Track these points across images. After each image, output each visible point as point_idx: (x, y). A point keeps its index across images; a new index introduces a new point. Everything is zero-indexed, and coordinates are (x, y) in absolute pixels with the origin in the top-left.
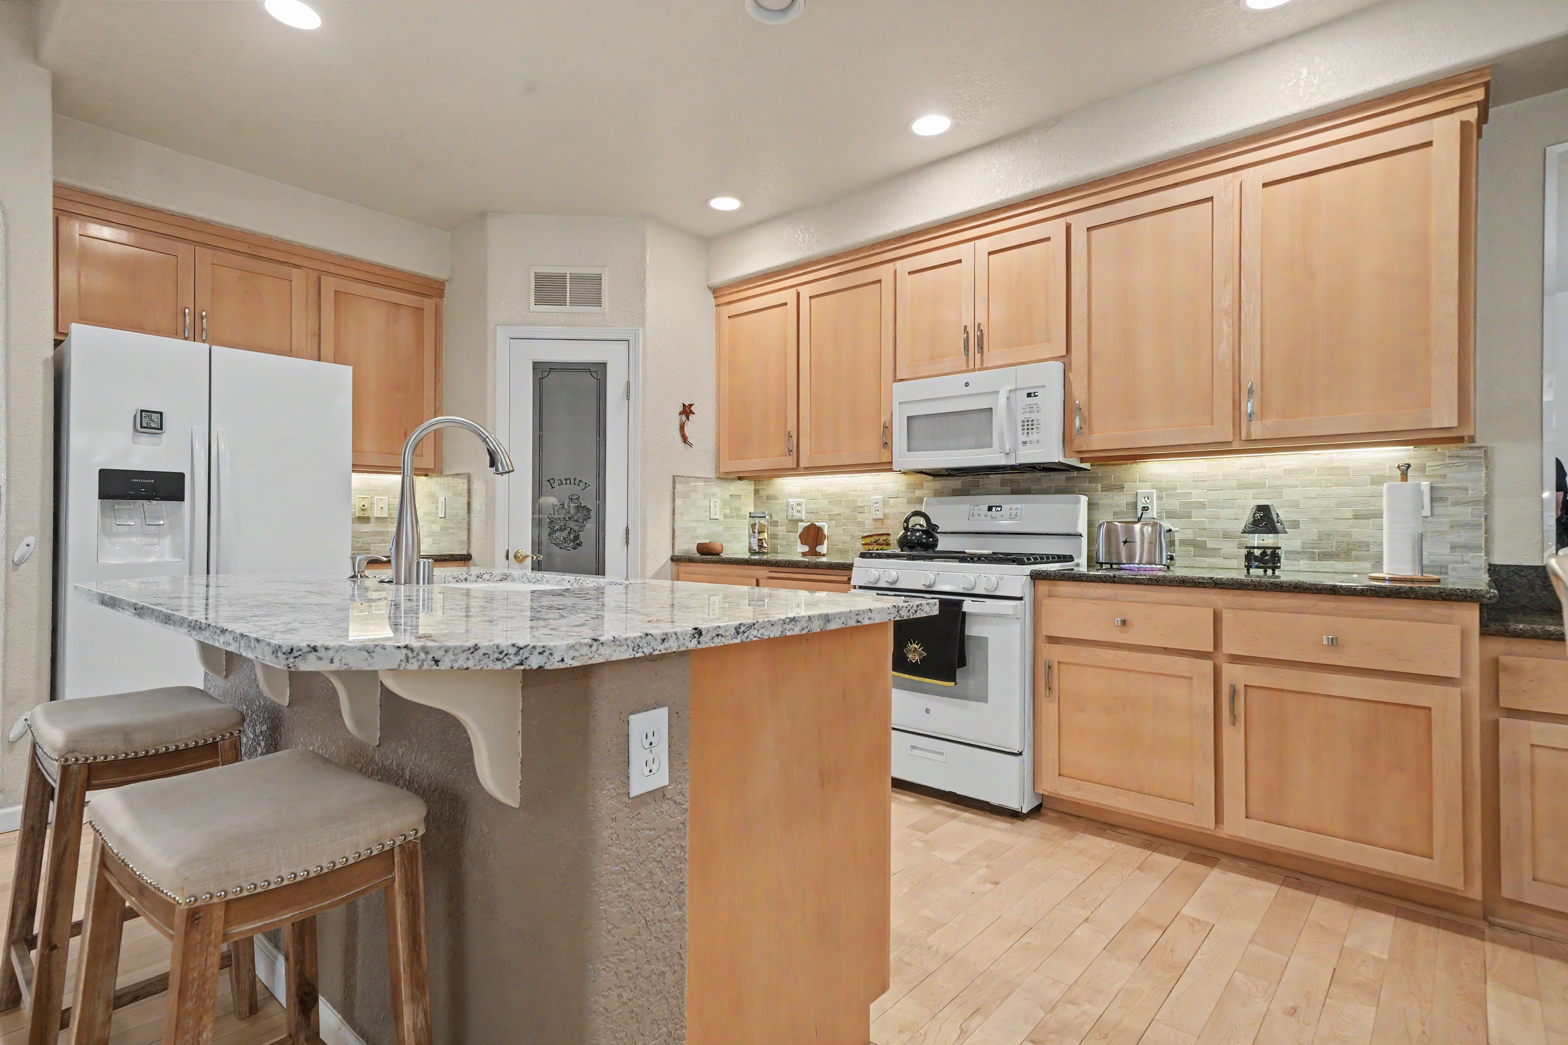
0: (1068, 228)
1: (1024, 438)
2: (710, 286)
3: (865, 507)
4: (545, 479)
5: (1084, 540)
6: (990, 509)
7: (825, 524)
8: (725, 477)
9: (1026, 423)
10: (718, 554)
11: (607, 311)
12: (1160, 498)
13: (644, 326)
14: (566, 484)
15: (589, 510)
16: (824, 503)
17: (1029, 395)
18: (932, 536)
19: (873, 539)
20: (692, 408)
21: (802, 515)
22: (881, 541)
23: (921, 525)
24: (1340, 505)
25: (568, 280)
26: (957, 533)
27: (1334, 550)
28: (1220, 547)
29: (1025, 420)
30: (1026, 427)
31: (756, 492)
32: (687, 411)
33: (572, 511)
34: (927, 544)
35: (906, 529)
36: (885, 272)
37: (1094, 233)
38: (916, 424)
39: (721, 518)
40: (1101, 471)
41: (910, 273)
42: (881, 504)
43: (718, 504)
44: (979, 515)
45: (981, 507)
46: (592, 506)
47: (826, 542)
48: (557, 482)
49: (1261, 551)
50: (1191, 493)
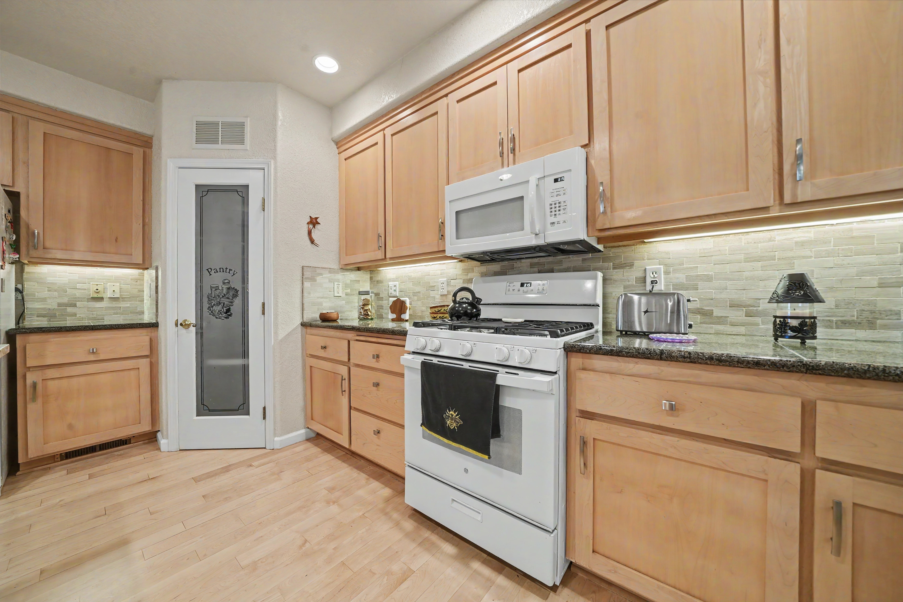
0: (588, 34)
1: (553, 219)
2: (333, 139)
3: (435, 287)
4: (204, 269)
5: (601, 309)
6: (522, 285)
7: (407, 299)
8: (345, 268)
9: (553, 206)
10: (335, 321)
11: (248, 149)
12: (667, 273)
13: (275, 158)
14: (220, 272)
15: (237, 291)
16: (410, 285)
17: (556, 180)
18: (476, 308)
19: (436, 310)
20: (318, 220)
21: (397, 293)
22: (442, 311)
23: (467, 299)
24: (861, 274)
25: (220, 126)
26: (498, 304)
27: (855, 318)
28: (728, 316)
29: (553, 203)
30: (553, 210)
31: (371, 278)
32: (314, 222)
33: (225, 291)
34: (472, 313)
35: (454, 301)
36: (440, 106)
37: (612, 30)
38: (462, 216)
39: (344, 296)
40: (612, 253)
41: (458, 102)
42: (446, 283)
43: (341, 286)
44: (513, 290)
45: (515, 283)
46: (239, 287)
47: (408, 311)
48: (213, 271)
49: (799, 321)
50: (697, 267)
